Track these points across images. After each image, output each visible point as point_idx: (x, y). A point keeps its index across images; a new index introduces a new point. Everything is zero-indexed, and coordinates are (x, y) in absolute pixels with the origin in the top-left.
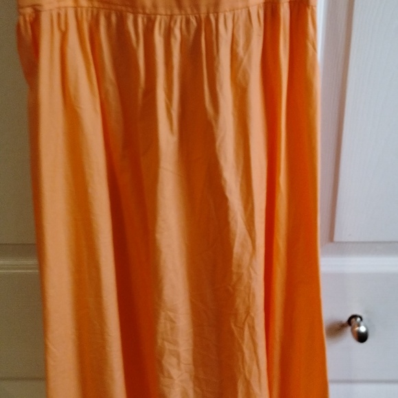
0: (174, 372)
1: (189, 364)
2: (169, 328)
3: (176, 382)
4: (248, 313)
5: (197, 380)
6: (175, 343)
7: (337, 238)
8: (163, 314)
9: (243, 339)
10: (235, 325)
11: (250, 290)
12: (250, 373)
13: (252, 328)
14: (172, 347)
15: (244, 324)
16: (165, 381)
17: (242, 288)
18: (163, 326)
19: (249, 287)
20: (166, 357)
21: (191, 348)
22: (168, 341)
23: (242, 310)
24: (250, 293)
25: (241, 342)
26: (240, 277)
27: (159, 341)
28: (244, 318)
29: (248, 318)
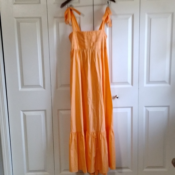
0: (90, 101)
3: (90, 103)
4: (100, 89)
6: (90, 96)
7: (113, 82)
16: (88, 102)
26: (99, 84)
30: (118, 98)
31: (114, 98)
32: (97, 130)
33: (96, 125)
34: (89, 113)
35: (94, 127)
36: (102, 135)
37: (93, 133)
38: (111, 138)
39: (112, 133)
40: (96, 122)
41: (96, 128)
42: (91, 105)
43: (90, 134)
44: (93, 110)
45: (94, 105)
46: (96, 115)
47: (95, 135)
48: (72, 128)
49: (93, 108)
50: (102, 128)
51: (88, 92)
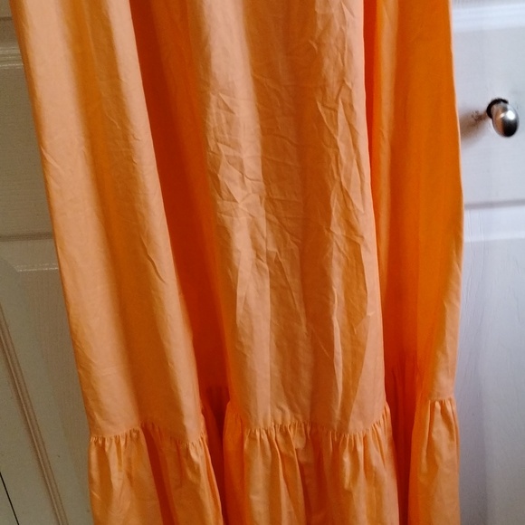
0: (237, 192)
1: (257, 180)
2: (224, 121)
3: (241, 206)
4: (342, 83)
5: (270, 202)
6: (235, 145)
8: (213, 98)
9: (336, 127)
10: (323, 105)
11: (344, 43)
12: (349, 181)
13: (349, 107)
14: (231, 152)
15: (337, 102)
16: (224, 205)
17: (333, 41)
18: (215, 117)
19: (343, 38)
20: (222, 167)
21: (259, 154)
22: (225, 143)
23: (332, 78)
24: (344, 49)
25: (332, 131)
27: (212, 143)
28: (336, 92)
29: (343, 90)
30: (509, 129)
31: (474, 122)
32: (312, 411)
33: (305, 376)
34: (240, 293)
35: (288, 387)
36: (354, 453)
37: (285, 435)
38: (433, 463)
39: (440, 429)
40: (305, 356)
41: (305, 401)
42: (254, 225)
43: (253, 438)
44: (276, 265)
45: (279, 228)
46: (299, 308)
47: (297, 442)
48: (101, 412)
49: (273, 249)
50: (355, 408)
51: (213, 109)
